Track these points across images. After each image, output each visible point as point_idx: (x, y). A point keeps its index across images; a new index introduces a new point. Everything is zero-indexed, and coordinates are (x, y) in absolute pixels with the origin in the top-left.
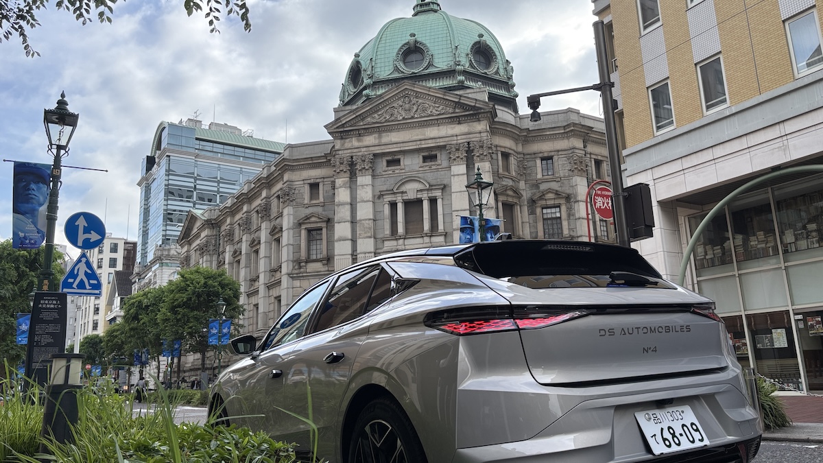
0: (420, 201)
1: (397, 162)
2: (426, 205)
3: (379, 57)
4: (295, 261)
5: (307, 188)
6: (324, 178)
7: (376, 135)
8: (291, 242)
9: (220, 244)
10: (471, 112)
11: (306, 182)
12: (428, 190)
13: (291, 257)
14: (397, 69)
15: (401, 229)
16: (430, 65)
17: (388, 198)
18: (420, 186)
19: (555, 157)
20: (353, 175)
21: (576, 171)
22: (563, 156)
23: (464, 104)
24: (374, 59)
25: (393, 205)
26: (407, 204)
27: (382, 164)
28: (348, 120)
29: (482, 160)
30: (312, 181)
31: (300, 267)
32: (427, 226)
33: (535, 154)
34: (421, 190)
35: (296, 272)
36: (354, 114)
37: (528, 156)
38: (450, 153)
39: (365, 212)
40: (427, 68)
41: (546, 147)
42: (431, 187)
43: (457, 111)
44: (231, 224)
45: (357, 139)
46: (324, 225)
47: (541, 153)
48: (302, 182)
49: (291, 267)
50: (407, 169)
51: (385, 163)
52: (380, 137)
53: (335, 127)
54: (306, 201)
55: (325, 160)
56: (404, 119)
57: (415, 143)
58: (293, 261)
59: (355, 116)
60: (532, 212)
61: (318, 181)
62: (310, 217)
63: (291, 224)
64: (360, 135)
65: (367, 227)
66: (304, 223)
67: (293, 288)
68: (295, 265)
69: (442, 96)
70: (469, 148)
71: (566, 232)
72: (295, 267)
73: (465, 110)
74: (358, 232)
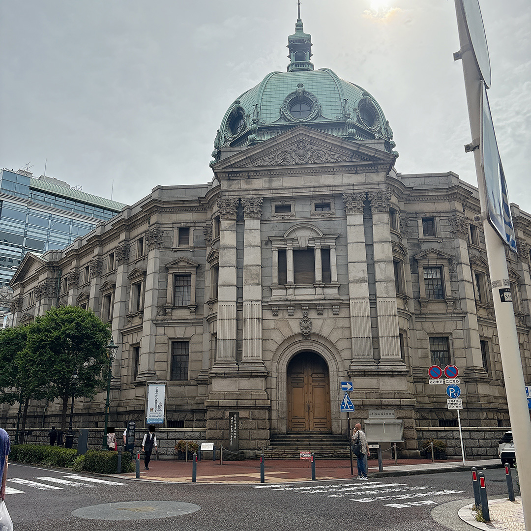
0: (311, 250)
1: (288, 208)
2: (318, 255)
3: (264, 104)
4: (160, 307)
5: (176, 232)
6: (195, 223)
7: (267, 179)
8: (157, 287)
9: (60, 288)
10: (370, 162)
11: (175, 225)
12: (321, 239)
13: (156, 303)
14: (283, 117)
15: (290, 278)
16: (319, 115)
17: (277, 245)
18: (313, 235)
19: (437, 218)
20: (240, 219)
21: (459, 233)
22: (444, 218)
23: (363, 153)
24: (259, 106)
25: (282, 253)
26: (297, 252)
27: (270, 211)
28: (237, 161)
29: (380, 212)
30: (182, 225)
31: (165, 314)
32: (319, 277)
33: (416, 213)
34: (314, 239)
35: (160, 318)
36: (245, 155)
37: (410, 216)
38: (346, 202)
39: (252, 257)
40: (315, 118)
41: (427, 208)
42: (325, 237)
43: (354, 160)
44: (76, 267)
45: (246, 181)
46: (193, 271)
47: (423, 213)
48: (171, 226)
49: (155, 313)
50: (298, 216)
51: (274, 209)
52: (270, 181)
53: (224, 166)
54: (175, 246)
55: (198, 205)
56: (297, 164)
57: (308, 190)
58: (158, 307)
59: (245, 157)
60: (414, 272)
61: (189, 225)
62: (179, 262)
63: (157, 268)
64: (249, 177)
65: (254, 274)
66: (172, 268)
67: (156, 335)
68: (160, 311)
69: (339, 144)
70: (367, 198)
71: (449, 293)
72: (159, 313)
73: (364, 160)
74: (244, 278)
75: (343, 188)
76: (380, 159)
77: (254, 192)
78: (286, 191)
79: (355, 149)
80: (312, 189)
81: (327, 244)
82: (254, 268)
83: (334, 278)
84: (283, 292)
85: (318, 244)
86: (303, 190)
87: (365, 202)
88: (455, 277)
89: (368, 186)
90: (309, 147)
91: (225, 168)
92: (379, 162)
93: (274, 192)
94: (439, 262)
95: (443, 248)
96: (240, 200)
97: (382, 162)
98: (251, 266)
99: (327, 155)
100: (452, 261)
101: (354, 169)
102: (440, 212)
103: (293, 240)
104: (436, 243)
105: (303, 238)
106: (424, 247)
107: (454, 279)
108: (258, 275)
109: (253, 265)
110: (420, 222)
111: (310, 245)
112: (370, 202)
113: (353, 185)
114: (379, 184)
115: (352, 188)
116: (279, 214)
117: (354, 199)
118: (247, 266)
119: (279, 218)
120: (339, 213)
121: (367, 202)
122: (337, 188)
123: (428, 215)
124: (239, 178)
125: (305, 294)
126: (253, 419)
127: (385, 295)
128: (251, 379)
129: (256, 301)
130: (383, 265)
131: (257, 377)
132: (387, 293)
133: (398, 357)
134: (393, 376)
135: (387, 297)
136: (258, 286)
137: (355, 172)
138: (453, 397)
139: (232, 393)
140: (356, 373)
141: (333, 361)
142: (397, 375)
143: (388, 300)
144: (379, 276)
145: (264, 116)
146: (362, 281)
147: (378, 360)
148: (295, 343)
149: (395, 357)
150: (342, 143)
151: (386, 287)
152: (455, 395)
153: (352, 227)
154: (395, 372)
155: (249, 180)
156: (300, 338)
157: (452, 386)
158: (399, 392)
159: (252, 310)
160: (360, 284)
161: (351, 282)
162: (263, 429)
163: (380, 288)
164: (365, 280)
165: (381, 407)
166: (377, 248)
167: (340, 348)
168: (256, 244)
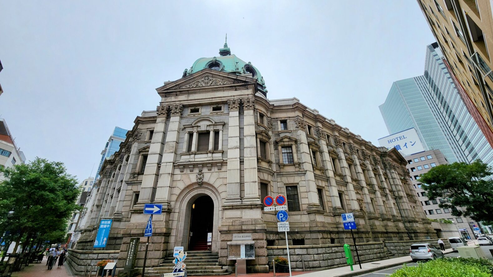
1: (197, 111)
2: (212, 134)
3: (196, 67)
4: (132, 174)
5: (148, 133)
7: (186, 96)
10: (243, 84)
11: (148, 130)
12: (214, 125)
13: (130, 171)
15: (194, 148)
16: (223, 70)
17: (188, 130)
18: (210, 123)
19: (288, 120)
20: (168, 117)
22: (292, 120)
25: (191, 135)
26: (200, 134)
27: (187, 112)
28: (171, 86)
29: (249, 109)
30: (152, 129)
31: (134, 177)
33: (277, 118)
34: (210, 125)
35: (131, 180)
37: (273, 120)
38: (229, 105)
39: (172, 137)
41: (283, 116)
42: (216, 124)
43: (233, 83)
45: (175, 97)
47: (280, 118)
48: (146, 130)
49: (129, 178)
50: (202, 115)
51: (189, 111)
52: (188, 97)
53: (162, 90)
54: (147, 140)
56: (204, 86)
57: (208, 100)
59: (175, 85)
60: (276, 149)
62: (147, 148)
63: (135, 152)
64: (177, 95)
65: (171, 147)
66: (142, 152)
67: (127, 190)
70: (241, 102)
71: (296, 160)
72: (131, 177)
73: (239, 83)
74: (165, 149)
75: (228, 98)
77: (178, 102)
78: (196, 101)
79: (235, 78)
80: (211, 99)
81: (217, 128)
82: (172, 143)
83: (220, 148)
84: (188, 157)
85: (211, 129)
86: (206, 100)
87: (240, 104)
88: (299, 151)
89: (242, 96)
90: (211, 78)
92: (248, 83)
94: (290, 143)
95: (292, 135)
96: (169, 106)
97: (250, 83)
98: (170, 142)
99: (220, 82)
100: (297, 142)
101: (235, 88)
102: (290, 117)
103: (198, 126)
104: (288, 133)
105: (203, 126)
106: (282, 135)
107: (298, 152)
108: (173, 147)
109: (171, 142)
110: (279, 122)
111: (208, 129)
112: (243, 104)
113: (234, 96)
114: (248, 95)
115: (233, 97)
116: (192, 113)
117: (234, 103)
118: (168, 142)
119: (192, 116)
120: (226, 112)
122: (224, 98)
123: (283, 119)
124: (171, 95)
125: (201, 158)
126: (152, 243)
127: (249, 156)
129: (169, 163)
130: (249, 138)
132: (251, 154)
134: (251, 208)
136: (172, 154)
138: (282, 221)
139: (142, 224)
140: (227, 207)
141: (217, 200)
142: (254, 208)
143: (251, 158)
144: (246, 144)
146: (236, 148)
147: (241, 198)
148: (194, 189)
149: (254, 195)
150: (228, 75)
151: (250, 151)
152: (283, 219)
153: (232, 118)
154: (253, 205)
156: (197, 186)
157: (281, 212)
158: (255, 220)
159: (167, 168)
160: (234, 150)
161: (229, 149)
162: (158, 250)
163: (247, 152)
164: (238, 147)
165: (241, 231)
166: (246, 128)
167: (220, 191)
168: (175, 130)
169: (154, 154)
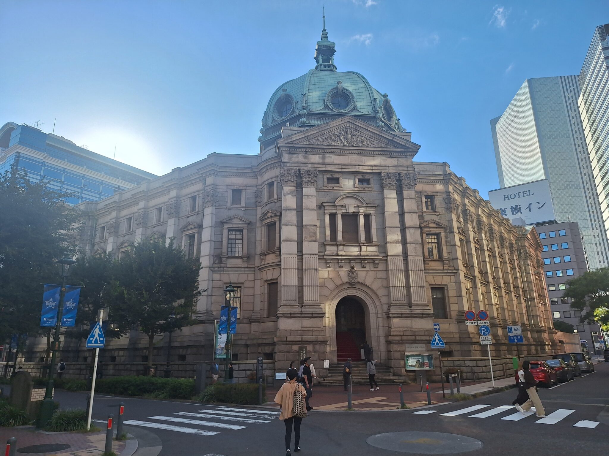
0: (356, 216)
1: (337, 181)
2: (362, 220)
3: (310, 94)
4: (216, 256)
5: (230, 193)
6: (246, 186)
7: (321, 156)
8: (213, 239)
10: (402, 150)
11: (229, 187)
12: (364, 207)
13: (212, 252)
14: (327, 107)
15: (340, 237)
16: (355, 109)
17: (329, 209)
18: (358, 203)
19: (435, 196)
20: (300, 187)
22: (440, 197)
23: (396, 142)
24: (307, 95)
25: (333, 217)
26: (344, 216)
27: (322, 180)
28: (298, 138)
29: (409, 189)
30: (236, 188)
31: (221, 262)
32: (363, 237)
33: (421, 192)
34: (358, 207)
35: (217, 266)
38: (383, 180)
39: (309, 218)
41: (429, 188)
42: (367, 206)
43: (388, 147)
44: (117, 218)
45: (304, 156)
46: (245, 226)
47: (425, 192)
48: (225, 187)
49: (212, 262)
50: (345, 188)
51: (325, 180)
52: (324, 158)
55: (250, 172)
56: (345, 146)
57: (353, 167)
59: (304, 136)
61: (241, 188)
62: (233, 219)
63: (214, 223)
64: (306, 153)
65: (312, 232)
66: (227, 223)
67: (212, 280)
68: (216, 260)
69: (378, 133)
70: (399, 177)
71: (445, 254)
72: (215, 261)
73: (396, 147)
74: (304, 236)
75: (381, 168)
76: (410, 148)
77: (310, 165)
78: (337, 166)
79: (391, 138)
81: (368, 212)
82: (312, 227)
83: (375, 239)
84: (335, 248)
85: (361, 211)
86: (350, 167)
87: (397, 180)
89: (400, 168)
90: (354, 133)
91: (287, 143)
92: (409, 150)
93: (327, 166)
94: (438, 230)
95: (440, 220)
96: (299, 170)
97: (411, 150)
98: (309, 225)
99: (368, 141)
100: (447, 230)
101: (389, 154)
102: (437, 193)
103: (342, 206)
104: (435, 216)
105: (349, 206)
106: (427, 218)
107: (448, 244)
108: (315, 233)
109: (311, 225)
110: (424, 199)
111: (355, 211)
112: (401, 181)
113: (389, 166)
114: (408, 167)
115: (388, 168)
116: (330, 185)
117: (389, 177)
118: (306, 225)
119: (330, 188)
120: (377, 188)
121: (399, 180)
122: (376, 168)
124: (298, 153)
125: (354, 251)
126: (315, 352)
127: (414, 254)
128: (312, 319)
129: (314, 255)
130: (412, 230)
131: (316, 317)
132: (416, 253)
133: (424, 302)
134: (422, 317)
135: (415, 256)
136: (315, 243)
137: (389, 156)
138: (484, 335)
139: (296, 331)
140: (395, 315)
141: (372, 305)
142: (426, 317)
143: (416, 258)
144: (409, 238)
145: (311, 104)
146: (397, 242)
147: (410, 305)
148: (343, 290)
150: (381, 132)
151: (415, 248)
152: (486, 333)
153: (388, 199)
154: (425, 314)
155: (306, 155)
156: (348, 286)
157: (484, 327)
158: (427, 330)
159: (309, 262)
160: (395, 244)
161: (389, 243)
163: (410, 247)
164: (399, 242)
165: (415, 342)
166: (407, 217)
167: (380, 295)
168: (313, 208)
169: (290, 241)
